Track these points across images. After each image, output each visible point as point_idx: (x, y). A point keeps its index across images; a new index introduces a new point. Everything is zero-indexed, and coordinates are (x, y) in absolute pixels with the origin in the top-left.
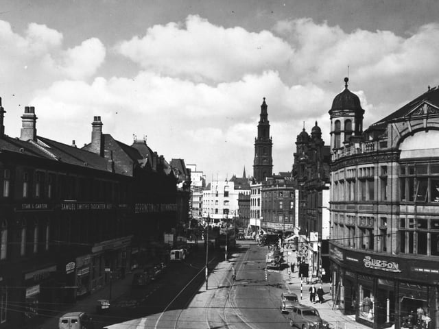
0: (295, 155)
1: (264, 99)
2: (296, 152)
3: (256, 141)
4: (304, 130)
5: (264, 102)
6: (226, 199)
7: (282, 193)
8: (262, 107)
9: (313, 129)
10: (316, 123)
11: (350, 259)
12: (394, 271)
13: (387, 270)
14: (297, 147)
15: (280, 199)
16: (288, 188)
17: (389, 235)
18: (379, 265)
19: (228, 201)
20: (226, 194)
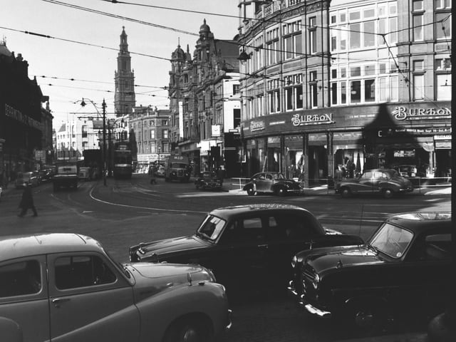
0: (170, 73)
1: (124, 27)
2: (171, 70)
3: (116, 75)
4: (179, 46)
5: (124, 32)
6: (85, 140)
7: (153, 121)
8: (121, 36)
9: (202, 27)
10: (205, 21)
11: (274, 123)
12: (328, 122)
13: (320, 123)
14: (173, 65)
15: (152, 128)
16: (160, 116)
17: (320, 88)
18: (310, 121)
19: (87, 142)
20: (85, 135)
